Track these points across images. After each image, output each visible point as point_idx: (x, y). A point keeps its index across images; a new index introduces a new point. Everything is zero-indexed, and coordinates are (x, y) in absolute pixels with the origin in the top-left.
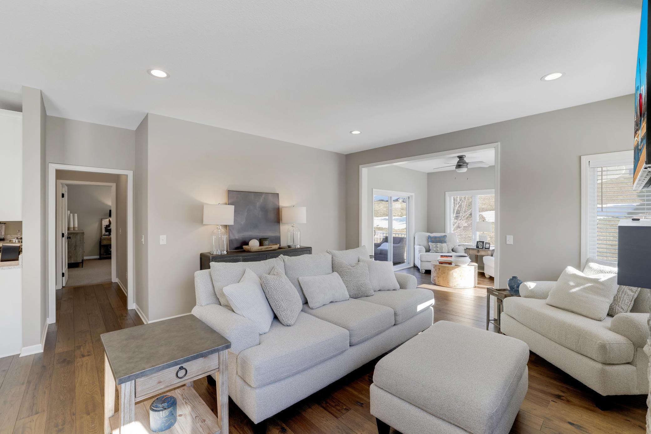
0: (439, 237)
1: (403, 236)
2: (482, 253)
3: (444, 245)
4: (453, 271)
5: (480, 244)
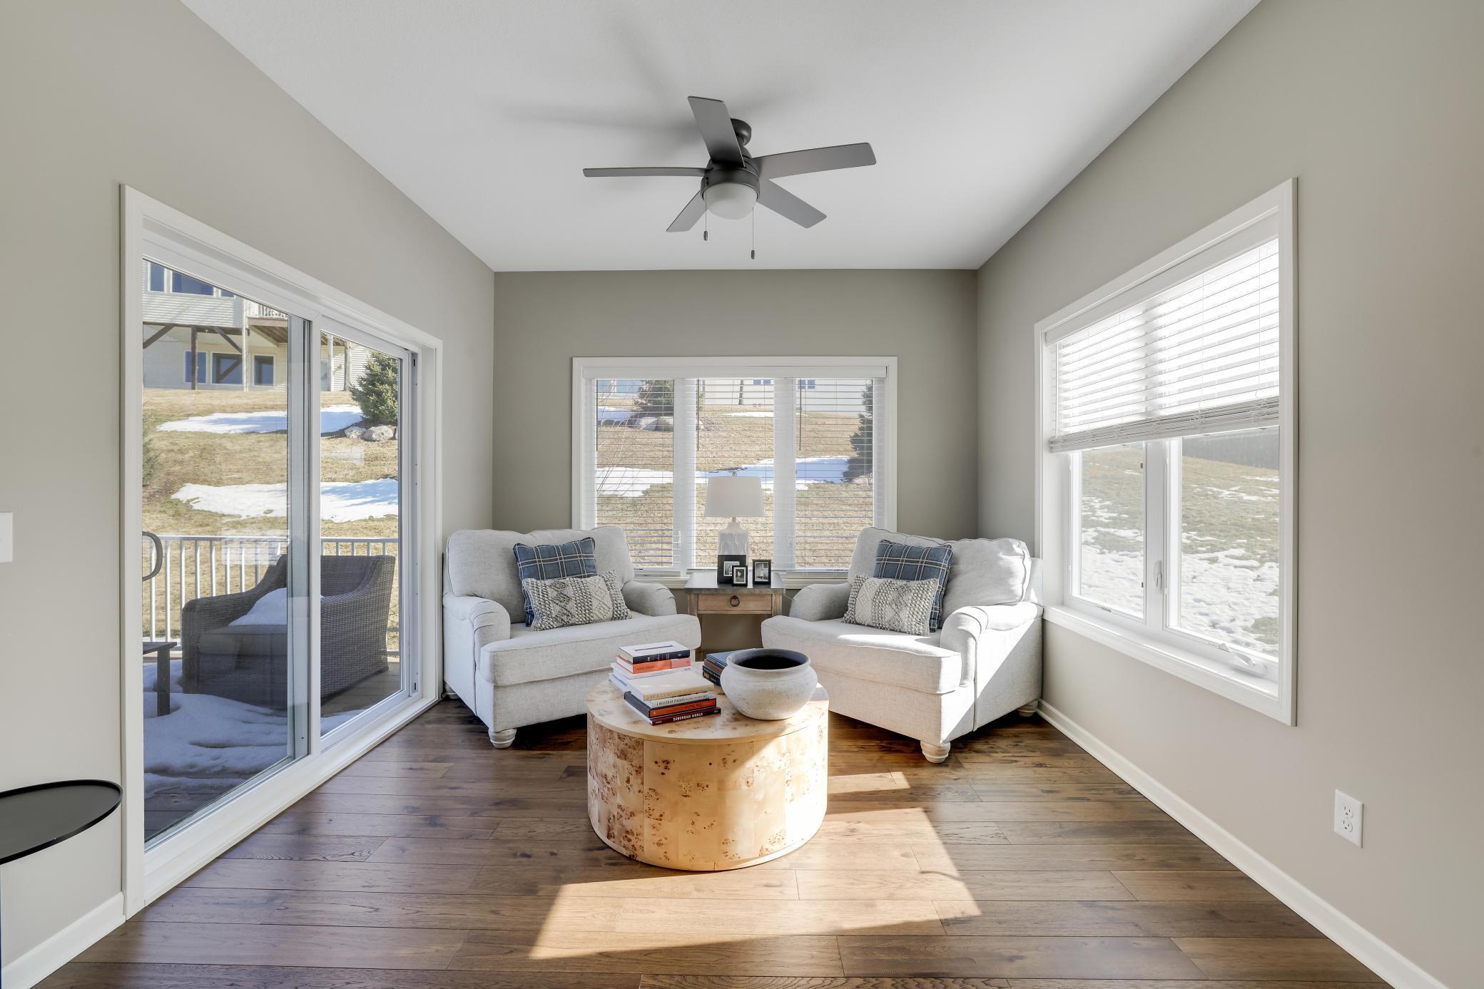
0: (565, 550)
2: (751, 605)
3: (591, 584)
5: (735, 569)
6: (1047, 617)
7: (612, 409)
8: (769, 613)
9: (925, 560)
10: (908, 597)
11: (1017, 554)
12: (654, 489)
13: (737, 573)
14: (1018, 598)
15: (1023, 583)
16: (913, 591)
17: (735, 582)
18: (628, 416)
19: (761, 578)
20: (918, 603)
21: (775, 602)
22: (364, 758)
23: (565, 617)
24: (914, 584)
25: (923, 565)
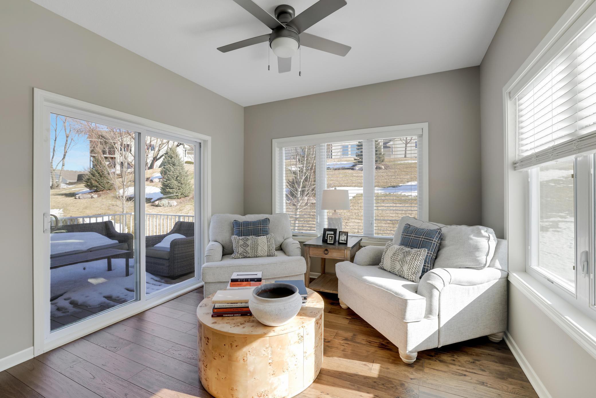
0: (254, 223)
1: (191, 220)
2: (334, 254)
3: (262, 239)
4: (245, 349)
5: (329, 235)
6: (511, 279)
7: (345, 162)
8: (343, 259)
9: (424, 237)
10: (408, 258)
11: (484, 237)
12: (357, 196)
13: (329, 238)
14: (483, 265)
15: (487, 255)
16: (411, 255)
17: (328, 242)
18: (351, 165)
19: (342, 240)
20: (413, 262)
21: (346, 254)
22: (163, 304)
23: (245, 254)
24: (414, 250)
25: (423, 239)
